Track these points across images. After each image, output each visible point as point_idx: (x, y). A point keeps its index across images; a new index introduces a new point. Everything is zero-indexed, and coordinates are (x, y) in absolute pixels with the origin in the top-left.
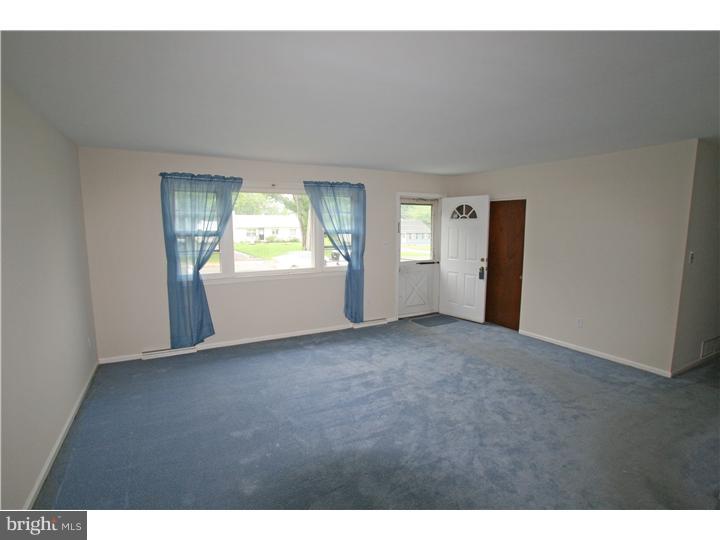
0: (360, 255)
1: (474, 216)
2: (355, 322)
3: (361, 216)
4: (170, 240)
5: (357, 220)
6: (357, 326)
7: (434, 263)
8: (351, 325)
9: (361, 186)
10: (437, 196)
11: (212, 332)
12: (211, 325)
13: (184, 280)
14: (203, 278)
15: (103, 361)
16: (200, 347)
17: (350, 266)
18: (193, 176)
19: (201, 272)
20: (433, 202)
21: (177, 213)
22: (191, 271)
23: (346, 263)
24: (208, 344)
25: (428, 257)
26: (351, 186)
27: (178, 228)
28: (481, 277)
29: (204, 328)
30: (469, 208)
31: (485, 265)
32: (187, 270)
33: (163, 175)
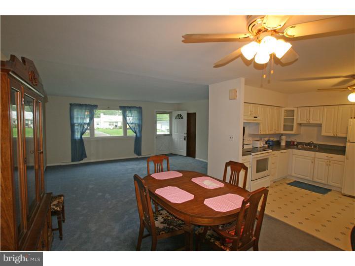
0: (140, 131)
1: (182, 118)
2: (138, 155)
3: (141, 118)
4: (72, 125)
5: (139, 120)
6: (139, 157)
7: (170, 135)
8: (137, 156)
9: (140, 108)
10: (171, 111)
11: (86, 157)
12: (85, 154)
13: (77, 139)
14: (83, 138)
15: (48, 165)
16: (82, 162)
17: (136, 135)
18: (81, 104)
19: (83, 136)
20: (170, 113)
21: (75, 117)
22: (79, 137)
23: (135, 134)
24: (84, 161)
25: (168, 133)
26: (137, 108)
27: (75, 121)
28: (185, 139)
29: (83, 155)
30: (181, 115)
31: (186, 135)
32: (77, 136)
33: (71, 104)
